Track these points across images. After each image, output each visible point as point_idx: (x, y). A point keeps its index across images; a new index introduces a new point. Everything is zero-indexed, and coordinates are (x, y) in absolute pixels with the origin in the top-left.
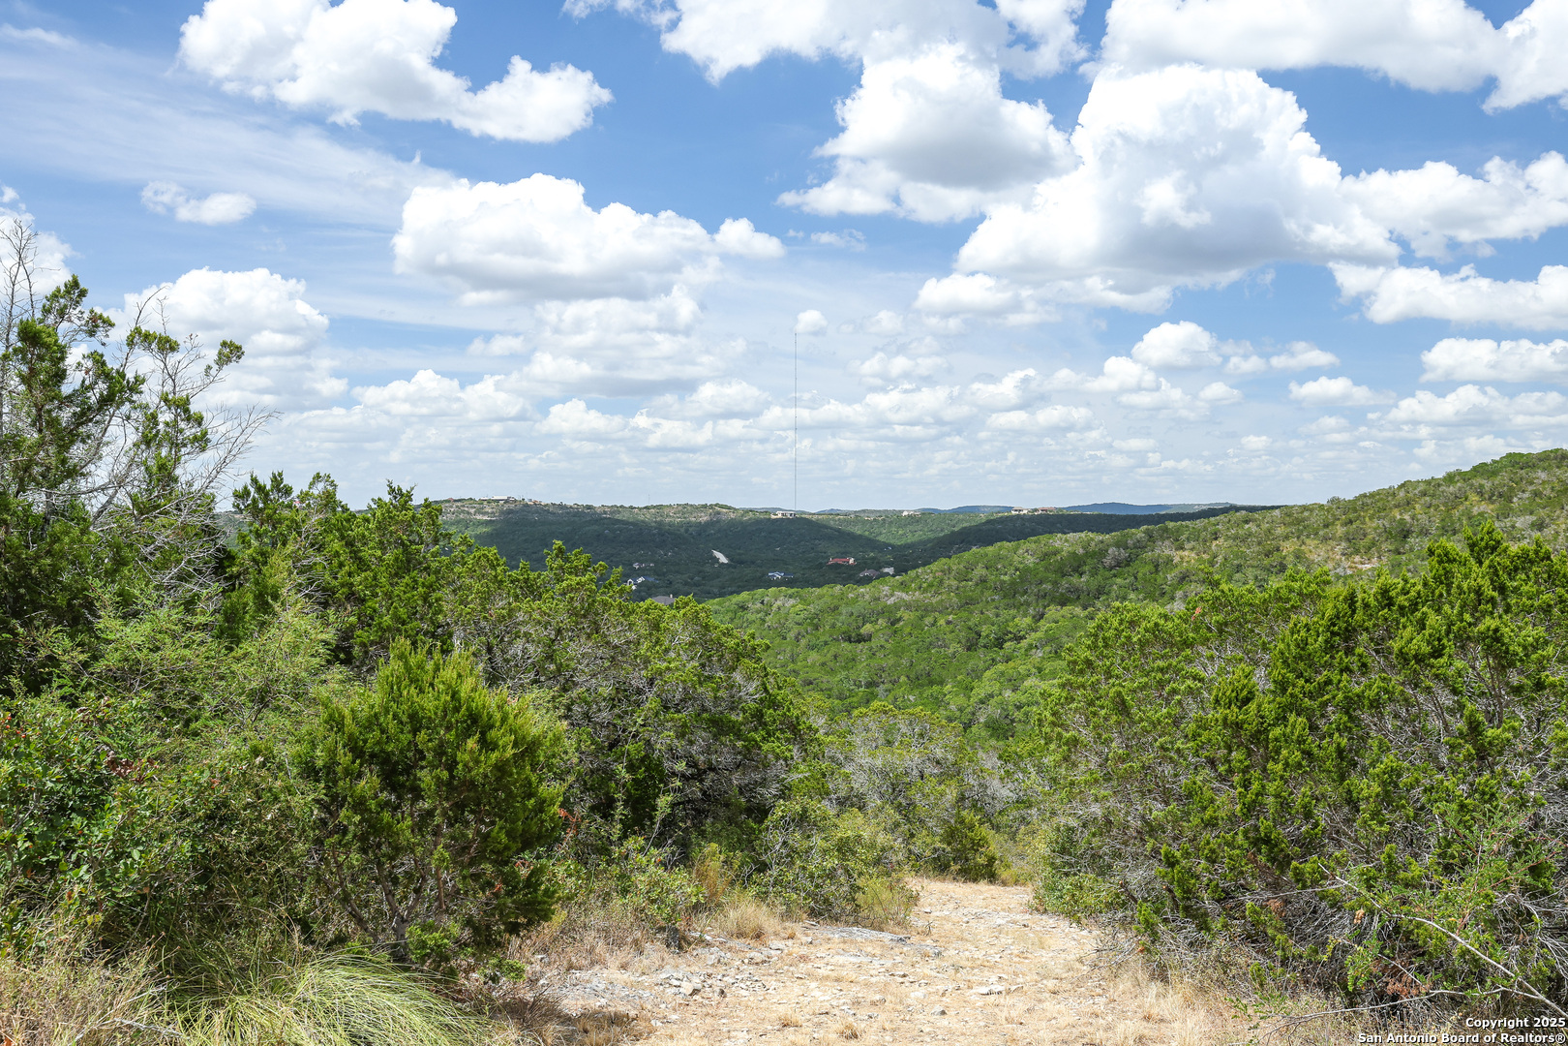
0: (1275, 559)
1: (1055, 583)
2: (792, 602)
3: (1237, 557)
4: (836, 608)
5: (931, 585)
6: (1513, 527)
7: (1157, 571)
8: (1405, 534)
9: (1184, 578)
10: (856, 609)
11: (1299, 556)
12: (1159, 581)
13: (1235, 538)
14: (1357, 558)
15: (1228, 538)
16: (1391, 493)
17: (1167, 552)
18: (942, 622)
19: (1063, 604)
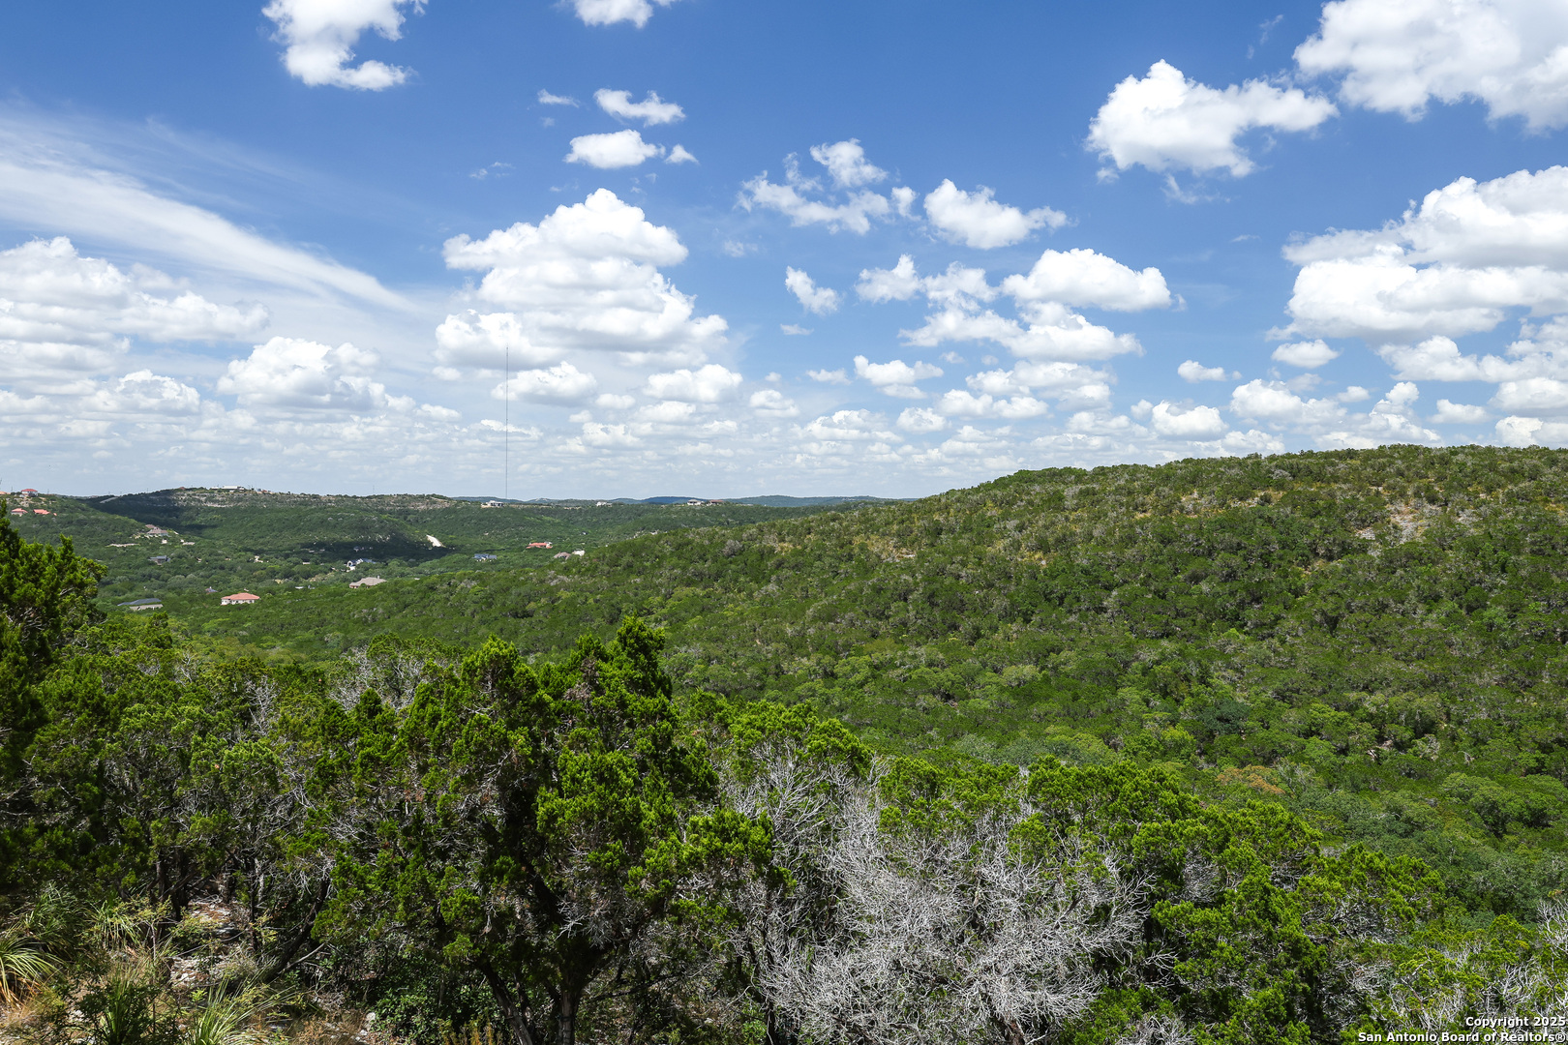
0: (845, 551)
1: (684, 569)
2: (474, 583)
3: (819, 548)
4: (508, 589)
5: (588, 570)
6: (1005, 528)
7: (762, 559)
8: (938, 532)
9: (779, 565)
10: (523, 590)
11: (863, 548)
12: (763, 567)
13: (823, 533)
14: (904, 550)
15: (817, 533)
16: (937, 499)
17: (772, 544)
18: (591, 601)
19: (688, 585)
